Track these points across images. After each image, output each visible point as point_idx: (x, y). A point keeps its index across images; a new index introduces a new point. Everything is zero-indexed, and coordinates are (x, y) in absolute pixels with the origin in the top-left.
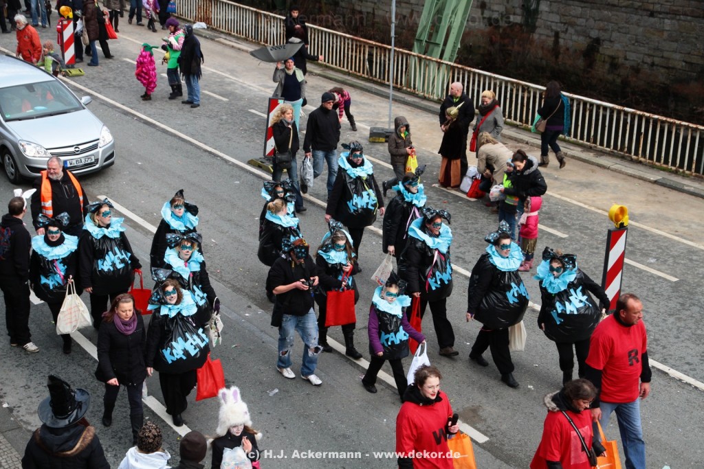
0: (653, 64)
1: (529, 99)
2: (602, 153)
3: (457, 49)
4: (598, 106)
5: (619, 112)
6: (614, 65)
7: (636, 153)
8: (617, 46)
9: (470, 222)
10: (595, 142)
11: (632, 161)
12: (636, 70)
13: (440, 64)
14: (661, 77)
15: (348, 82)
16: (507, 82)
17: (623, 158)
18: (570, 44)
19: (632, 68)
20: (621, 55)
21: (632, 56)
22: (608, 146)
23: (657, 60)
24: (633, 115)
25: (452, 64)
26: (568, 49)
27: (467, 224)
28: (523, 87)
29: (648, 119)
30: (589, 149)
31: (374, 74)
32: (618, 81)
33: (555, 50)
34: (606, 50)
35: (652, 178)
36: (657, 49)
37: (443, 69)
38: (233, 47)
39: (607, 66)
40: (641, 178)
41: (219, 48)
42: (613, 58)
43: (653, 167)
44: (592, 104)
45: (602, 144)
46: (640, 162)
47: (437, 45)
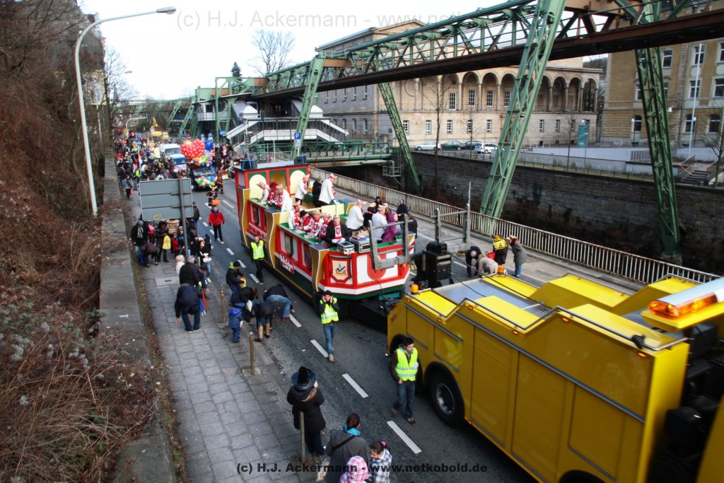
0: (597, 221)
1: (536, 236)
2: (572, 263)
4: (570, 240)
5: (580, 243)
6: (578, 221)
7: (589, 264)
8: (579, 212)
10: (569, 257)
11: (587, 267)
12: (589, 224)
13: (492, 219)
14: (602, 227)
15: (447, 227)
16: (525, 228)
17: (583, 266)
18: (557, 211)
19: (587, 222)
20: (582, 216)
21: (587, 217)
22: (575, 259)
23: (599, 219)
24: (587, 245)
25: (498, 219)
26: (555, 213)
28: (533, 230)
29: (595, 247)
30: (565, 261)
31: (460, 223)
32: (581, 228)
33: (550, 214)
34: (574, 214)
35: (598, 276)
36: (599, 214)
37: (494, 221)
39: (575, 222)
40: (592, 276)
42: (577, 218)
43: (597, 270)
44: (567, 240)
45: (572, 258)
46: (591, 268)
47: (491, 210)
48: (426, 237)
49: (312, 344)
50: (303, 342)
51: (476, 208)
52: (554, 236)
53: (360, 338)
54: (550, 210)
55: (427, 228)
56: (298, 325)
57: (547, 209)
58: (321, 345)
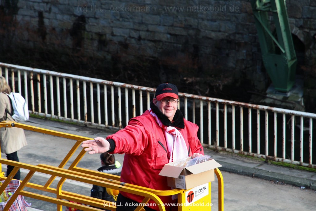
52: (54, 77)
54: (41, 22)
57: (35, 22)
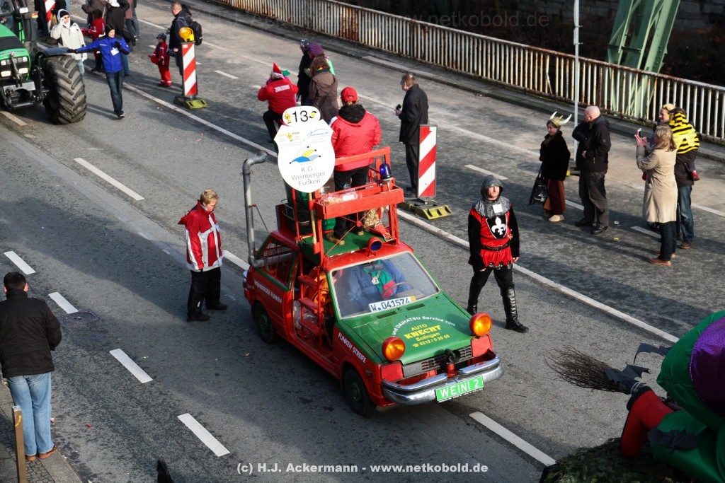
3: (663, 56)
9: (680, 273)
13: (640, 74)
15: (524, 102)
25: (656, 74)
27: (676, 276)
31: (557, 91)
37: (645, 80)
38: (383, 66)
41: (367, 68)
47: (638, 52)
48: (468, 133)
49: (181, 424)
50: (157, 421)
51: (596, 47)
53: (305, 401)
55: (468, 108)
56: (144, 378)
58: (205, 425)
